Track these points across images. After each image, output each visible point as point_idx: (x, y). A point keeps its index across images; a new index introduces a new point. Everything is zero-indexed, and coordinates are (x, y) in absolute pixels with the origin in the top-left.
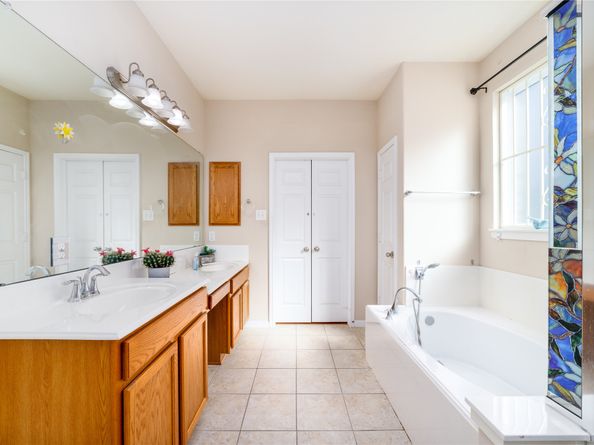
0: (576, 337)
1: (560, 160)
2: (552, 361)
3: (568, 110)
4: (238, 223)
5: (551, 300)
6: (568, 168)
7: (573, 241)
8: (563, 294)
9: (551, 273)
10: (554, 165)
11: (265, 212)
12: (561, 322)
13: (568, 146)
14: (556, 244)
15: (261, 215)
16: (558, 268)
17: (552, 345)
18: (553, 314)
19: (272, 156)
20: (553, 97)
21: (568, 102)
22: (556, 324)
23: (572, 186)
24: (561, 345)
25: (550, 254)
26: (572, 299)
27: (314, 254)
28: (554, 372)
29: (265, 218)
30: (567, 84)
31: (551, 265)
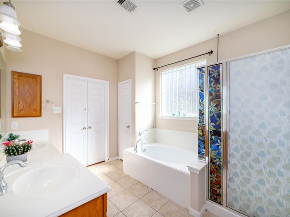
0: (204, 144)
1: (201, 104)
2: (199, 150)
3: (202, 93)
4: (40, 116)
5: (199, 136)
6: (202, 106)
7: (203, 122)
8: (201, 134)
9: (198, 129)
10: (199, 104)
11: (60, 108)
12: (201, 141)
13: (202, 100)
14: (200, 123)
15: (57, 110)
16: (200, 128)
17: (199, 146)
18: (199, 139)
19: (65, 75)
20: (199, 88)
21: (202, 91)
22: (200, 141)
23: (203, 110)
24: (201, 146)
25: (198, 125)
26: (203, 135)
27: (89, 130)
28: (199, 152)
29: (60, 112)
30: (202, 86)
31: (198, 128)
